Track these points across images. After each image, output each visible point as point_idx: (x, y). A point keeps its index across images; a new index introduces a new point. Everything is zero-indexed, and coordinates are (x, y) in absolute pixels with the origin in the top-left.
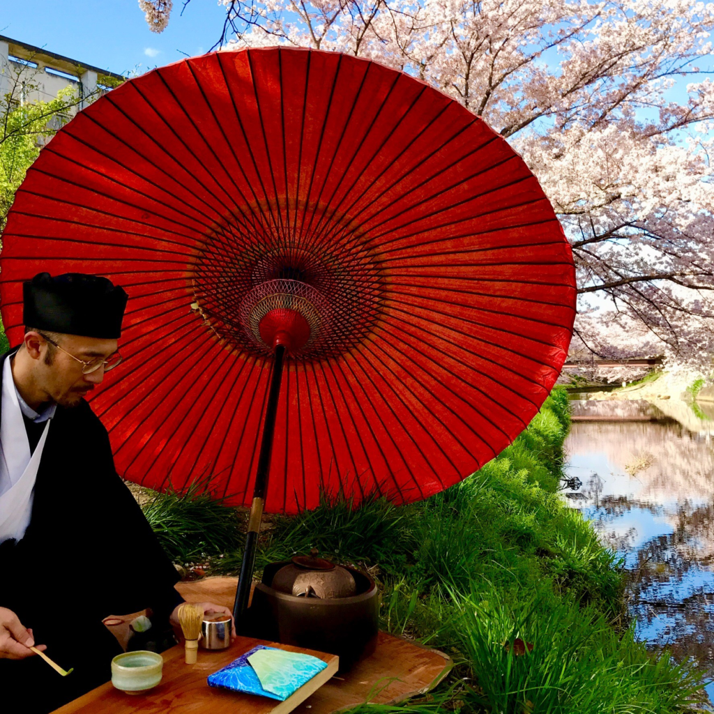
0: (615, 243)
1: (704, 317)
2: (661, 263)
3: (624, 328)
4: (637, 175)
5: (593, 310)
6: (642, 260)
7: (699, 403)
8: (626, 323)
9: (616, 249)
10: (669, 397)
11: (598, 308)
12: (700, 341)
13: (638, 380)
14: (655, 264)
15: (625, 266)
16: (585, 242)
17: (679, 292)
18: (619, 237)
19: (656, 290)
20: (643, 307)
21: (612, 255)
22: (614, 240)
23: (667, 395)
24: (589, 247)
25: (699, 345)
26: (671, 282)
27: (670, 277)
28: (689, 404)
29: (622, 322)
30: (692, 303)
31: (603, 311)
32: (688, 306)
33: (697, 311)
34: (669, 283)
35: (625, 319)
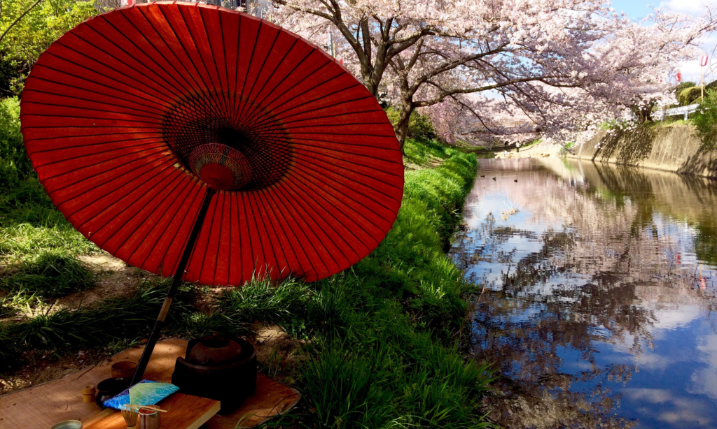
0: (504, 55)
1: (564, 106)
2: (536, 68)
3: (511, 113)
4: (512, 13)
5: (490, 101)
6: (523, 66)
7: (568, 159)
8: (512, 110)
9: (505, 59)
10: (549, 155)
11: (494, 99)
12: (561, 122)
13: (530, 142)
14: (532, 69)
15: (511, 71)
16: (482, 55)
17: (548, 89)
18: (506, 51)
19: (532, 88)
20: (523, 99)
21: (503, 62)
22: (503, 52)
23: (547, 153)
24: (486, 58)
25: (561, 124)
26: (542, 82)
27: (541, 79)
28: (562, 160)
29: (510, 110)
30: (556, 96)
31: (497, 101)
32: (553, 98)
33: (559, 102)
34: (540, 83)
35: (511, 107)
